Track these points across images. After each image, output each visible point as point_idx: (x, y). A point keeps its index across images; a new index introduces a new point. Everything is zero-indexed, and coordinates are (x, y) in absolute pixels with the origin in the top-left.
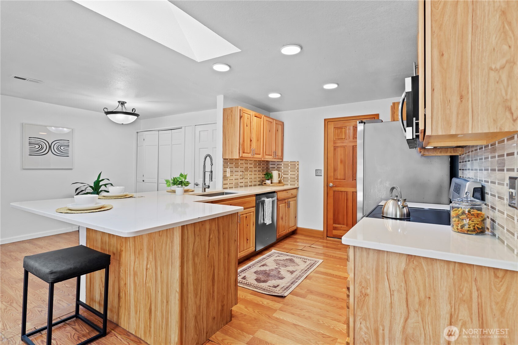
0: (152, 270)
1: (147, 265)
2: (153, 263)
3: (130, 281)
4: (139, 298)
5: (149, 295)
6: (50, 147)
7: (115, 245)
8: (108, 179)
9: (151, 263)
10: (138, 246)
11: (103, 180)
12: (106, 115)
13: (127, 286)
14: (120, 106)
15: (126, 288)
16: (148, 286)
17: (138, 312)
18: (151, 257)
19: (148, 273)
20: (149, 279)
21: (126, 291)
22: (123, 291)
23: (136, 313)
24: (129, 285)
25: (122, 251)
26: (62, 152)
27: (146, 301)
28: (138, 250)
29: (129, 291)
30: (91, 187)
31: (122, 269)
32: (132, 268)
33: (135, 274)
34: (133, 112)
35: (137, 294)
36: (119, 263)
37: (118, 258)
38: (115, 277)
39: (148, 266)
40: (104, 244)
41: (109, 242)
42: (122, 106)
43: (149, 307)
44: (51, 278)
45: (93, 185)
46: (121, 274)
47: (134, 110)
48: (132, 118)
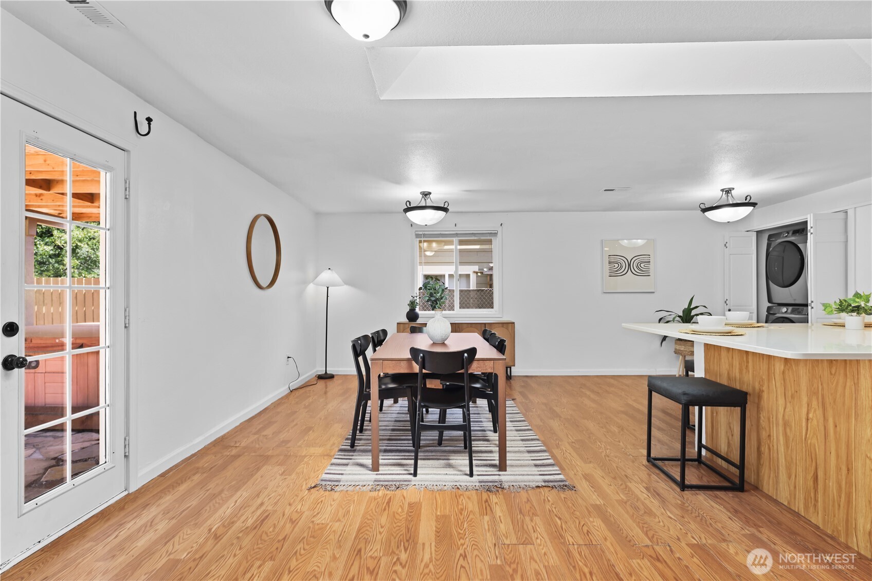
0: (818, 422)
1: (808, 414)
2: (819, 413)
3: (778, 434)
4: (794, 458)
5: (813, 456)
6: (629, 265)
7: (751, 382)
8: (705, 307)
9: (815, 411)
10: (791, 387)
11: (696, 307)
12: (704, 213)
13: (772, 438)
14: (724, 196)
15: (770, 441)
16: (810, 443)
17: (793, 477)
18: (814, 403)
19: (809, 425)
20: (812, 434)
21: (771, 445)
22: (765, 445)
23: (789, 477)
24: (775, 437)
25: (763, 391)
26: (642, 271)
27: (808, 463)
28: (790, 392)
29: (775, 447)
30: (679, 316)
31: (763, 415)
32: (780, 416)
33: (786, 424)
34: (747, 201)
35: (790, 451)
36: (758, 408)
37: (756, 401)
38: (752, 425)
39: (811, 416)
40: (733, 380)
41: (740, 379)
42: (728, 196)
43: (813, 473)
44: (684, 399)
45: (681, 314)
46: (761, 421)
47: (748, 198)
48: (746, 211)
